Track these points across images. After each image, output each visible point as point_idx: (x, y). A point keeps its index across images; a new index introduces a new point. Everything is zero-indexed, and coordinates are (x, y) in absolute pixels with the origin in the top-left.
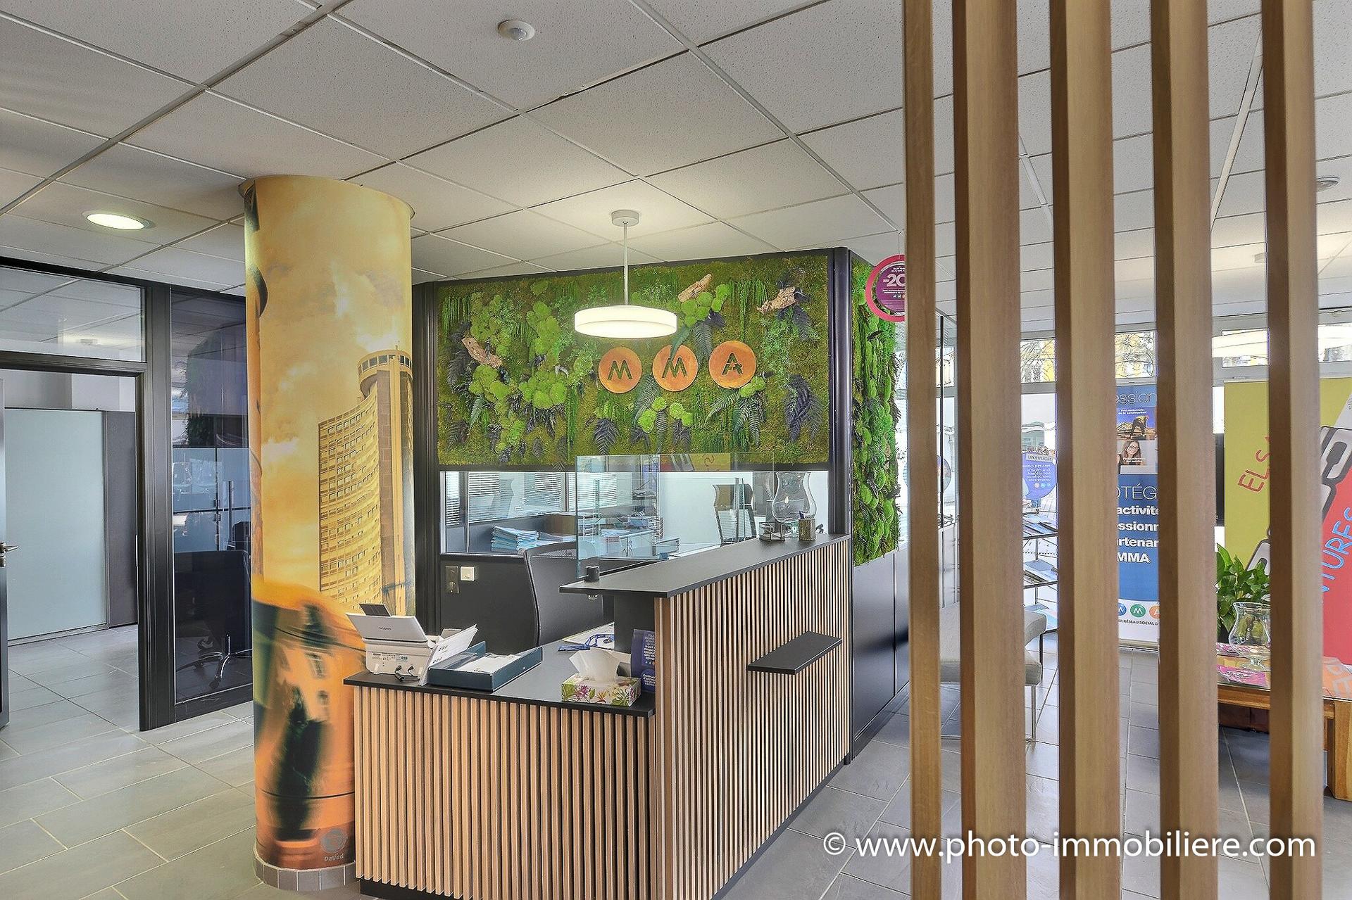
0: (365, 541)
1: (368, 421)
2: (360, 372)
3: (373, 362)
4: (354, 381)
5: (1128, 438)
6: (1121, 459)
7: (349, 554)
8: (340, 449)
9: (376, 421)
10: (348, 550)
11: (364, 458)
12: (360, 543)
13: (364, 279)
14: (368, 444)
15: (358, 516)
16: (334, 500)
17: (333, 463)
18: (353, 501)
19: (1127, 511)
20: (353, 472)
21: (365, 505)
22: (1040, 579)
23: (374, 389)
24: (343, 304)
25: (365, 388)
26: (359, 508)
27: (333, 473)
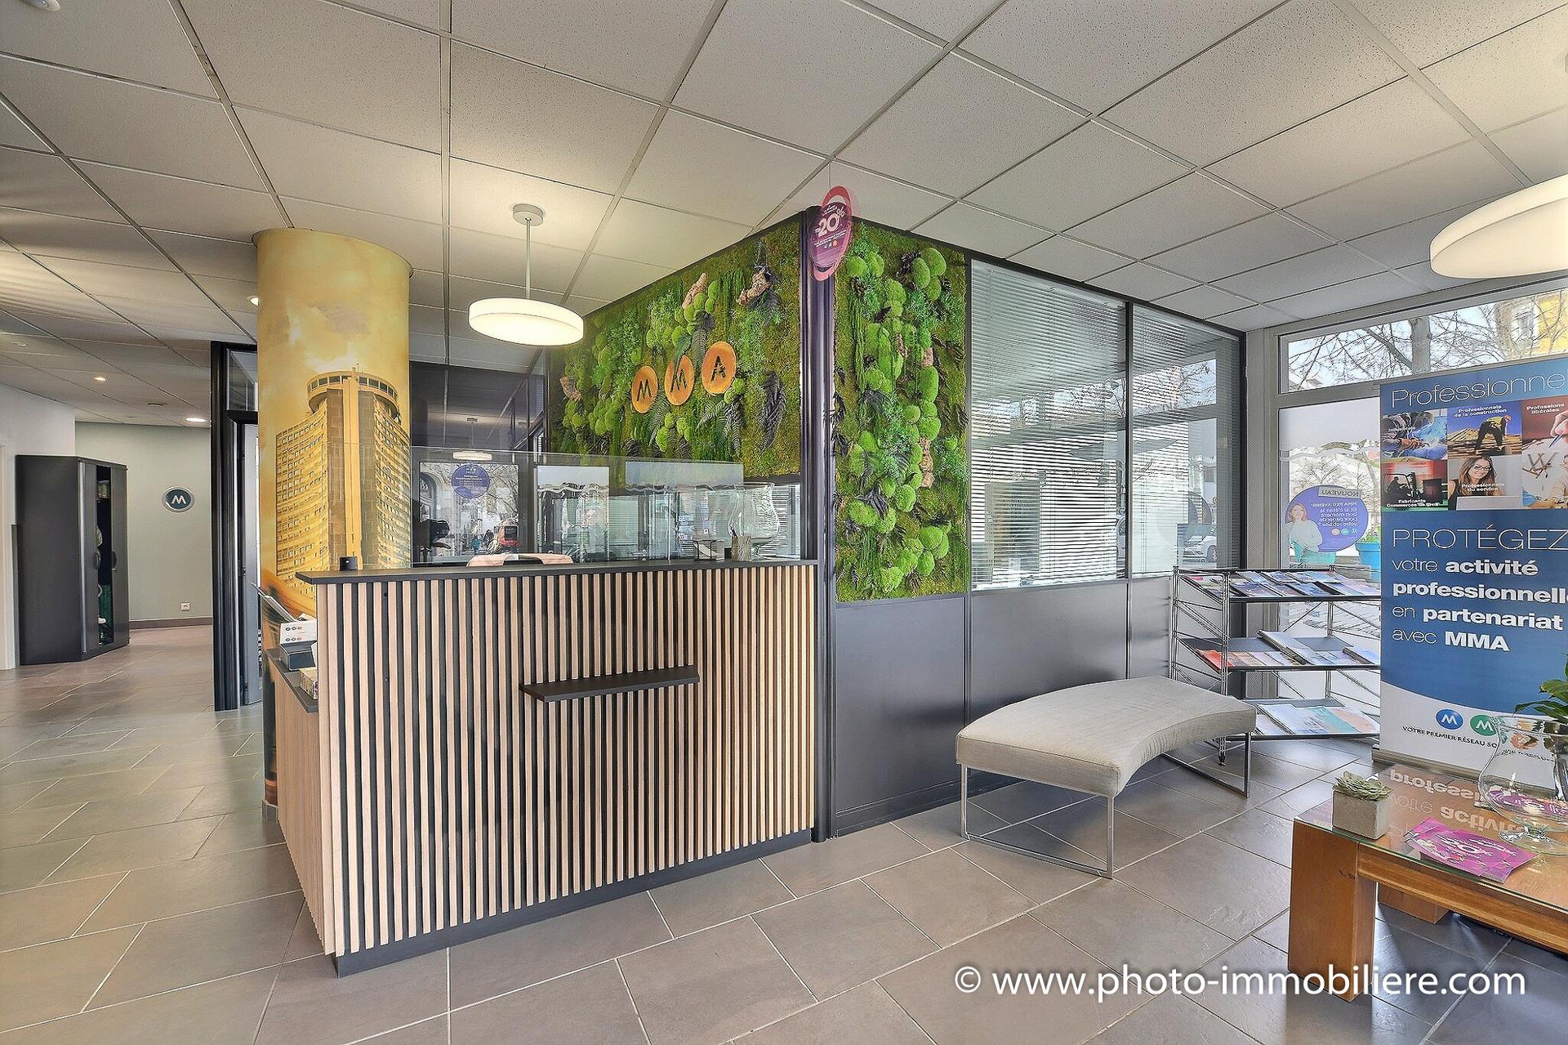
0: (312, 536)
1: (316, 433)
2: (309, 391)
3: (323, 382)
4: (304, 398)
5: (1470, 454)
6: (1458, 487)
7: (297, 546)
8: (291, 457)
9: (326, 433)
10: (297, 542)
11: (312, 465)
12: (308, 537)
13: (315, 310)
14: (316, 452)
15: (306, 514)
16: (286, 499)
17: (285, 468)
18: (302, 500)
19: (1467, 567)
20: (301, 476)
21: (312, 505)
22: (1303, 661)
23: (324, 406)
24: (296, 333)
25: (315, 404)
26: (307, 507)
27: (285, 477)
